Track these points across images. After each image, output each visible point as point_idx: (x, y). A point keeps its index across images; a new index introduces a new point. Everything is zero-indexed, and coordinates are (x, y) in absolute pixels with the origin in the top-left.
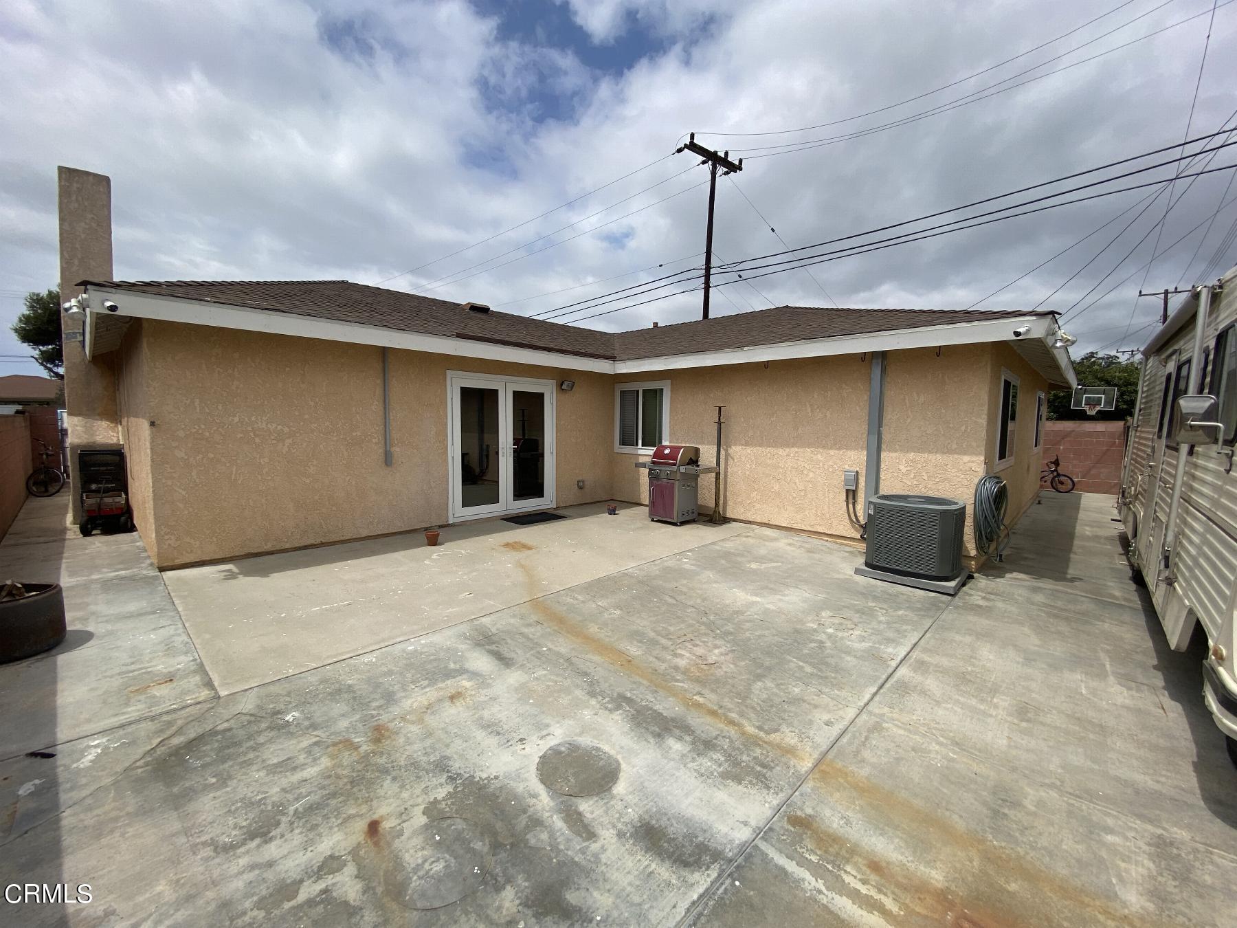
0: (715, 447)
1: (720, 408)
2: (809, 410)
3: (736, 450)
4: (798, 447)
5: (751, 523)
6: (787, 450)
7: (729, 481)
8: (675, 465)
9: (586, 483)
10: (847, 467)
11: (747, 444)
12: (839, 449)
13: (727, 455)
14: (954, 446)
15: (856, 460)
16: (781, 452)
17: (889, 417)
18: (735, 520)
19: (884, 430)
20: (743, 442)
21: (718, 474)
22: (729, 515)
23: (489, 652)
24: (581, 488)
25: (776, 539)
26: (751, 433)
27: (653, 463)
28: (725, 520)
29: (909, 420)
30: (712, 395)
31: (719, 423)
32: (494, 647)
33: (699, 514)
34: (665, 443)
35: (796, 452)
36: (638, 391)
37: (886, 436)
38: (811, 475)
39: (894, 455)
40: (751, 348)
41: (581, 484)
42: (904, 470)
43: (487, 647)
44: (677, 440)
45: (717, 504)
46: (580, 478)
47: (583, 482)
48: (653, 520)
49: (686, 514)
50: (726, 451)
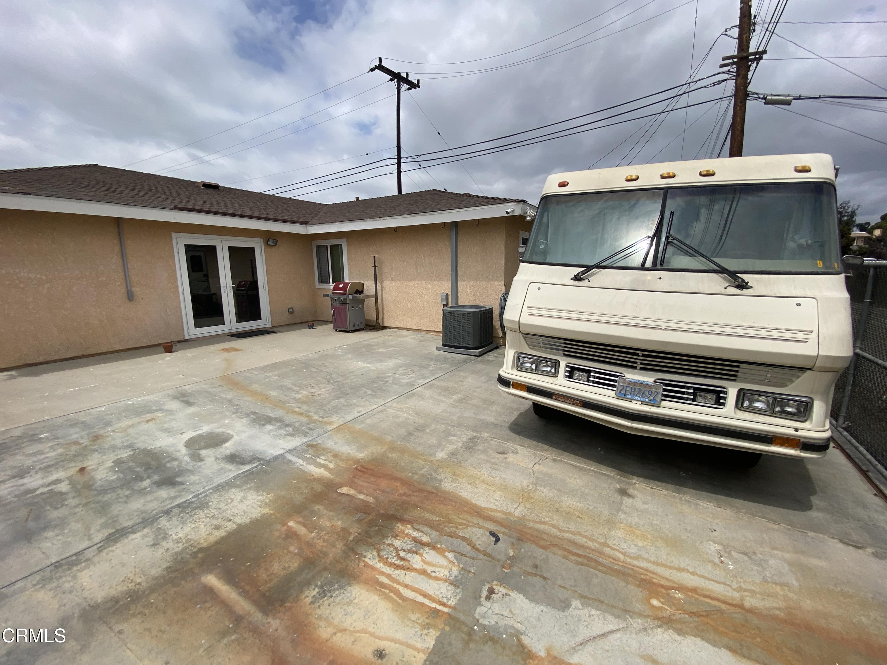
0: (373, 282)
1: (374, 257)
2: (423, 258)
3: (387, 284)
4: (419, 281)
5: (398, 328)
6: (413, 283)
7: (384, 303)
8: (345, 294)
9: (294, 309)
10: (443, 291)
11: (392, 280)
12: (439, 281)
13: (382, 287)
14: (491, 277)
15: (446, 287)
16: (411, 284)
17: (461, 261)
18: (389, 328)
19: (459, 268)
20: (390, 279)
21: (377, 299)
22: (386, 324)
23: (182, 401)
24: (291, 313)
25: (406, 336)
26: (394, 273)
27: (333, 293)
28: (384, 328)
29: (470, 263)
30: (371, 249)
31: (375, 267)
32: (185, 399)
33: (366, 325)
34: (346, 280)
35: (418, 284)
36: (327, 246)
37: (460, 273)
38: (426, 297)
39: (464, 283)
40: (385, 218)
41: (291, 310)
42: (469, 291)
43: (181, 399)
44: (353, 278)
45: (377, 318)
46: (290, 307)
47: (292, 308)
48: (336, 331)
49: (356, 325)
50: (381, 284)
